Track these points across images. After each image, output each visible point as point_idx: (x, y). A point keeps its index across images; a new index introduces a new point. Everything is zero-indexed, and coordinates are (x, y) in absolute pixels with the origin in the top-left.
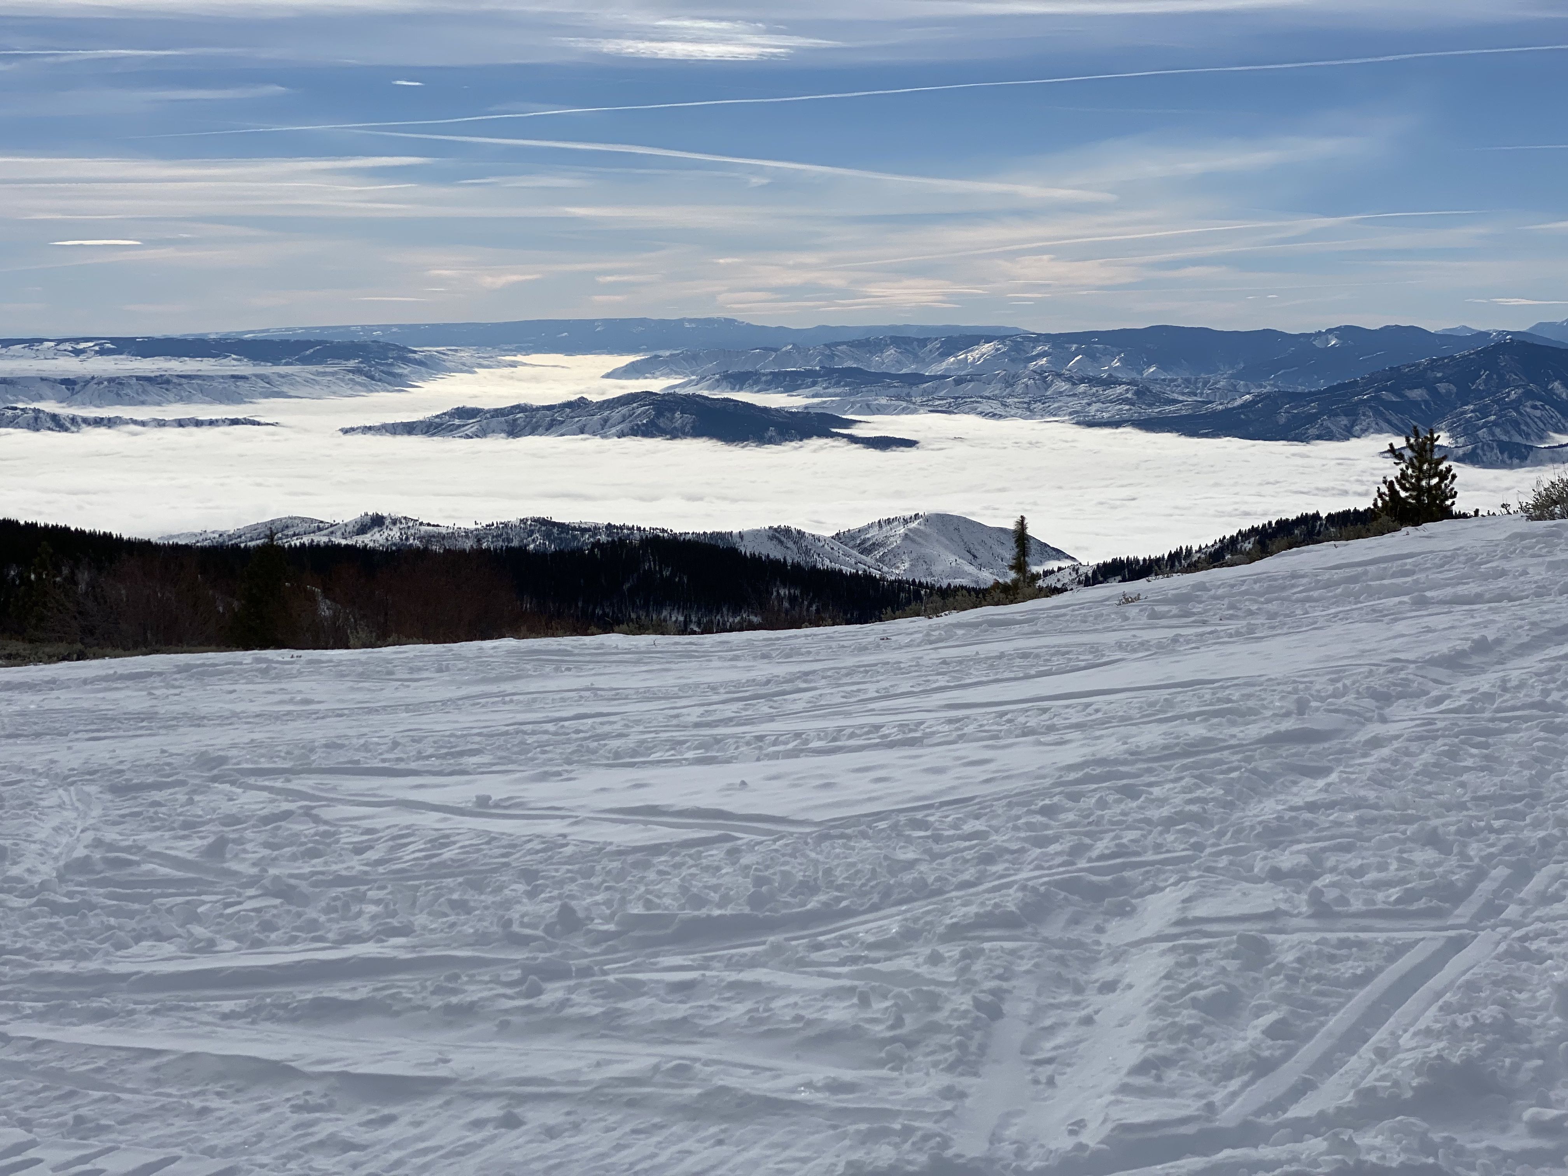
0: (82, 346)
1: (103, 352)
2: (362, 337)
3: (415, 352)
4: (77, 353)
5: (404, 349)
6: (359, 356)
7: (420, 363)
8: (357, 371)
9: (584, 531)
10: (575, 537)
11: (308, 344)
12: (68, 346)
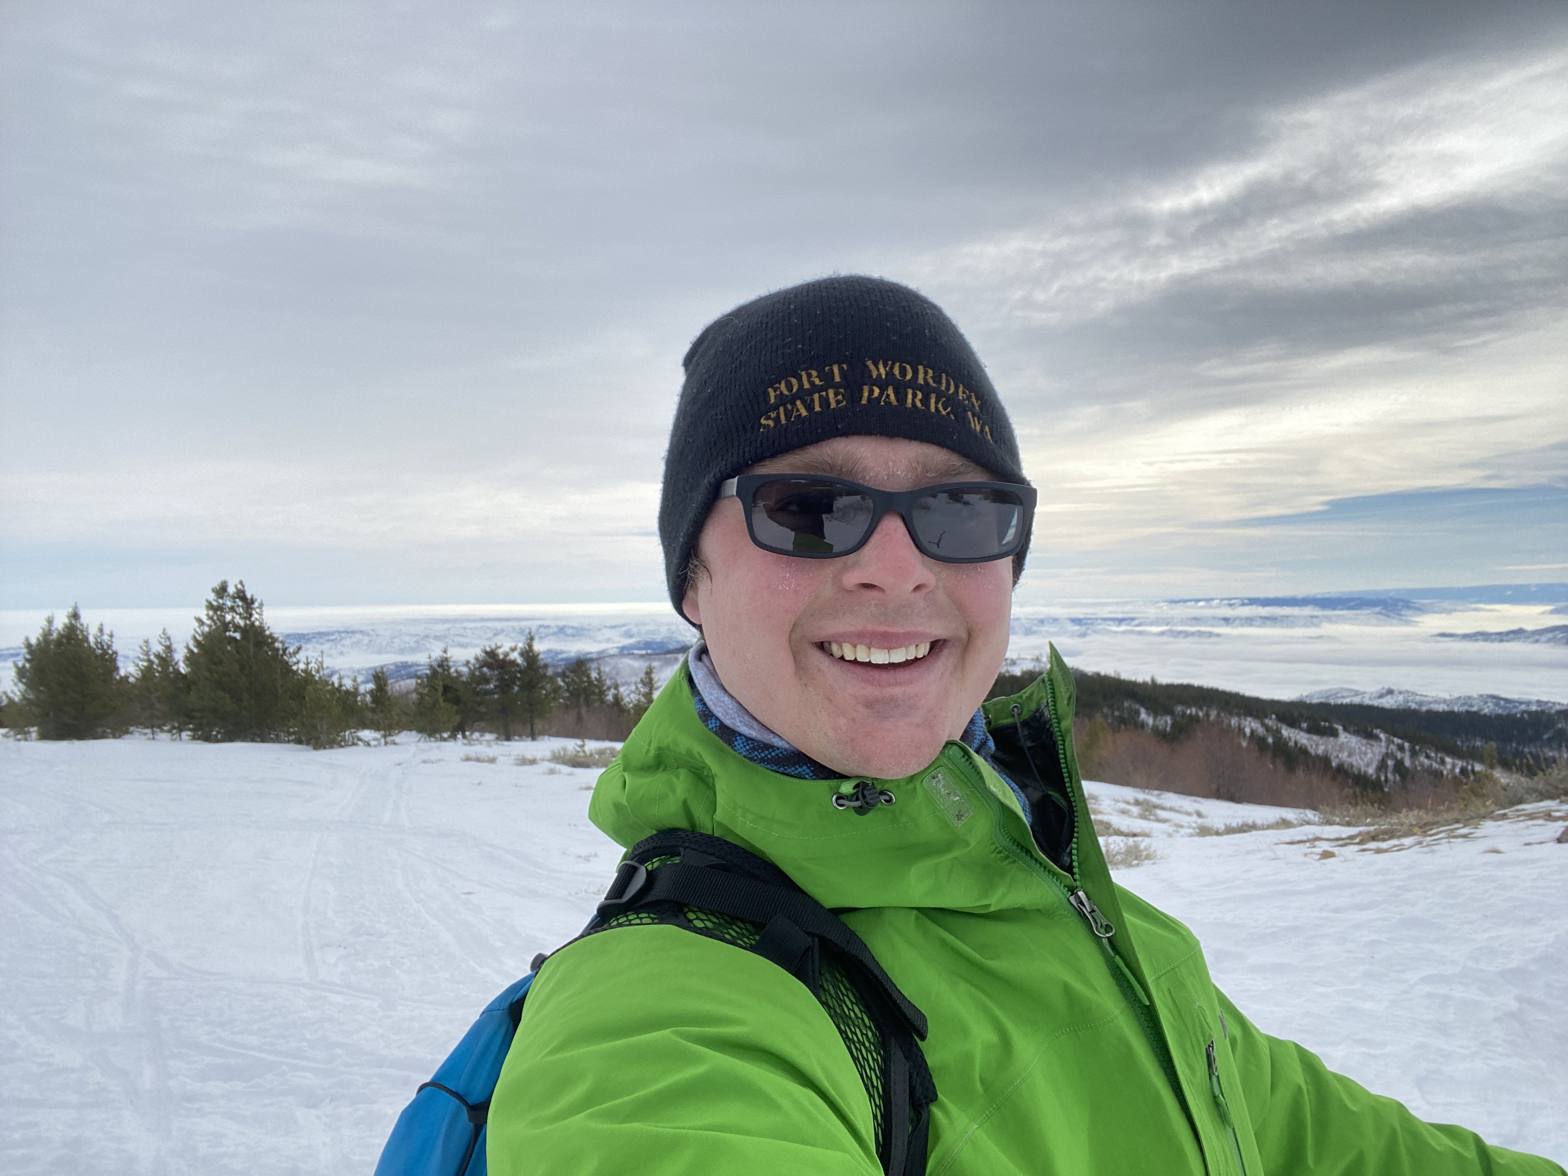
0: (1232, 602)
1: (1243, 605)
2: (1382, 597)
3: (1414, 603)
4: (1230, 605)
5: (1408, 602)
6: (1380, 605)
7: (1418, 609)
8: (1380, 613)
9: (1521, 703)
10: (1515, 707)
11: (1352, 600)
12: (1226, 602)
